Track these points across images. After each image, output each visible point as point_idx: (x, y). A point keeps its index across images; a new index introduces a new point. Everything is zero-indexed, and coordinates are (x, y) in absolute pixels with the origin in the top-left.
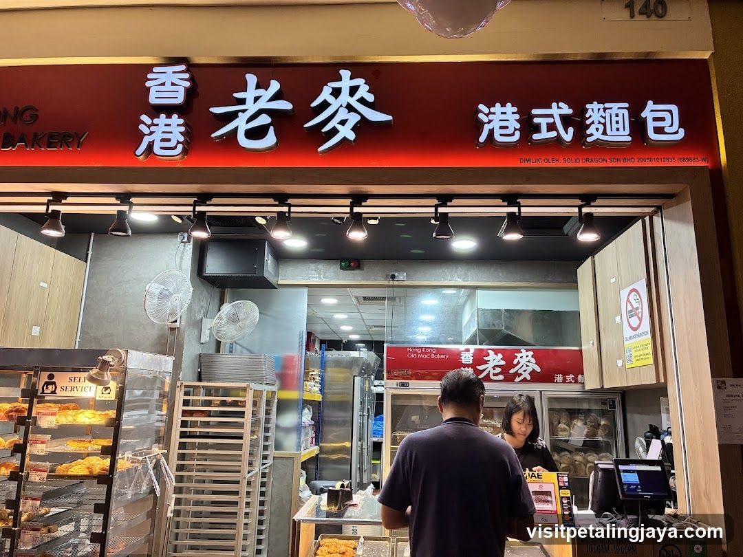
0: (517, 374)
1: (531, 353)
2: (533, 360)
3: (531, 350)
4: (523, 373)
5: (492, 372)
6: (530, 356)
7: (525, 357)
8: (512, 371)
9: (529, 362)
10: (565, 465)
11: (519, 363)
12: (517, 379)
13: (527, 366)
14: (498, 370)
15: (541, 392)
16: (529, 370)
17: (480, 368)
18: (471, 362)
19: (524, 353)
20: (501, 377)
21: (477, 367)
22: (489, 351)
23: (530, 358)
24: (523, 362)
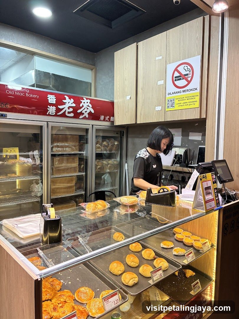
0: (81, 113)
1: (89, 101)
2: (90, 105)
3: (89, 99)
4: (85, 113)
5: (68, 110)
6: (89, 103)
7: (86, 103)
8: (79, 111)
9: (88, 106)
10: (99, 167)
11: (83, 106)
12: (81, 117)
13: (88, 109)
14: (71, 110)
15: (92, 125)
16: (88, 111)
17: (61, 107)
18: (55, 103)
19: (85, 101)
20: (72, 115)
21: (59, 106)
22: (65, 96)
23: (89, 104)
24: (85, 105)
